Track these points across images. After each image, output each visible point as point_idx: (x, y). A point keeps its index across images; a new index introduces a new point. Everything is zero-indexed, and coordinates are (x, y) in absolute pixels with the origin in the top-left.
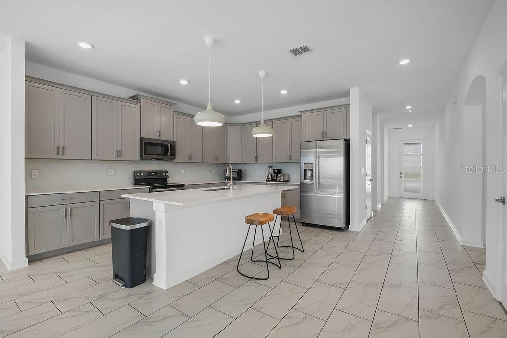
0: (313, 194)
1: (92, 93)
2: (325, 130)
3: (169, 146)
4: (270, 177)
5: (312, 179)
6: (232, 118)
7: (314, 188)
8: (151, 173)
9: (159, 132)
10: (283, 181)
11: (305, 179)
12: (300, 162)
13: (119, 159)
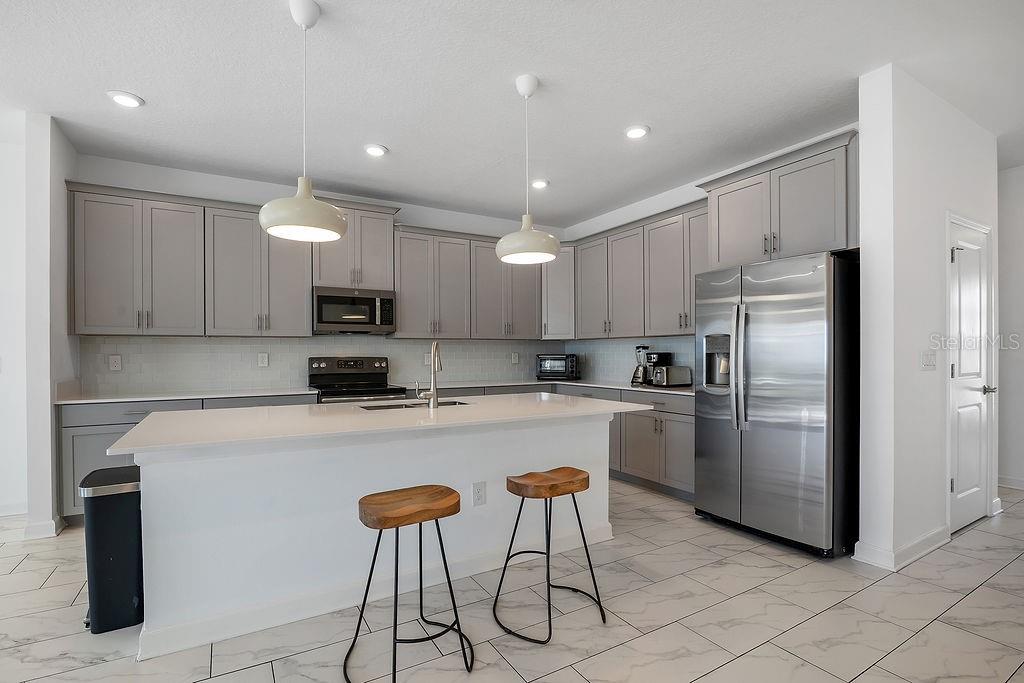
0: (729, 415)
1: (205, 203)
2: (775, 230)
3: (378, 304)
4: (640, 374)
5: (728, 384)
6: (566, 230)
7: (729, 407)
8: (344, 362)
9: (357, 274)
10: (668, 386)
11: (710, 380)
12: (694, 335)
13: (263, 333)
